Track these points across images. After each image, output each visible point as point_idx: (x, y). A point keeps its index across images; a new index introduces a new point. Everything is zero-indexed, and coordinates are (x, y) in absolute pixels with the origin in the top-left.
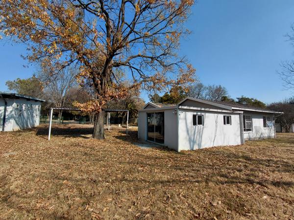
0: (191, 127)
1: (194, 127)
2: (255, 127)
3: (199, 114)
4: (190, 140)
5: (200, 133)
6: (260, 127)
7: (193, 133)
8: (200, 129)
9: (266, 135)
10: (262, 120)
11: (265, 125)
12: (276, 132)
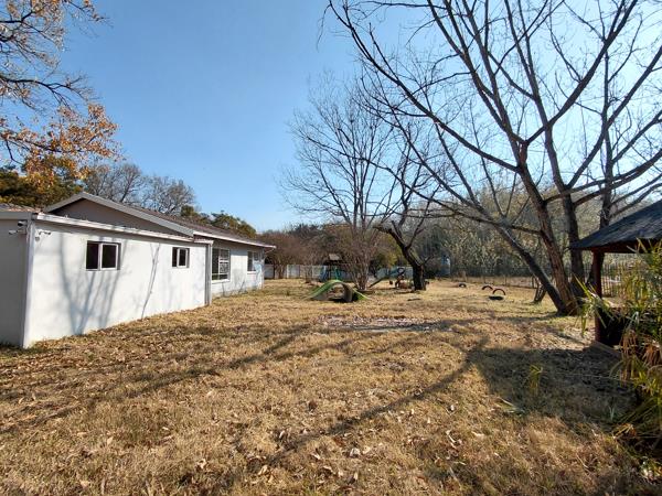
0: (79, 275)
1: (90, 273)
2: (235, 271)
3: (108, 240)
4: (72, 310)
5: (107, 288)
6: (242, 270)
7: (83, 289)
8: (109, 278)
9: (250, 285)
10: (246, 258)
11: (250, 267)
12: (265, 279)
